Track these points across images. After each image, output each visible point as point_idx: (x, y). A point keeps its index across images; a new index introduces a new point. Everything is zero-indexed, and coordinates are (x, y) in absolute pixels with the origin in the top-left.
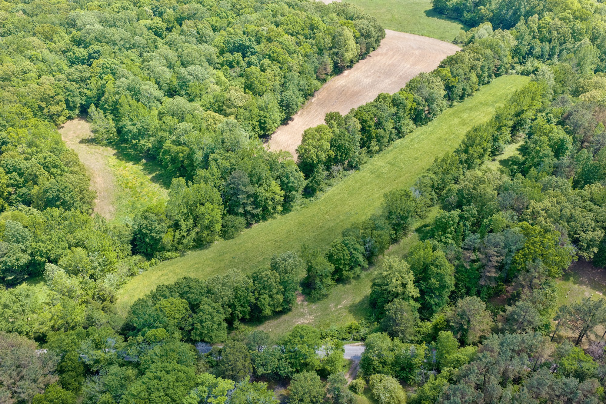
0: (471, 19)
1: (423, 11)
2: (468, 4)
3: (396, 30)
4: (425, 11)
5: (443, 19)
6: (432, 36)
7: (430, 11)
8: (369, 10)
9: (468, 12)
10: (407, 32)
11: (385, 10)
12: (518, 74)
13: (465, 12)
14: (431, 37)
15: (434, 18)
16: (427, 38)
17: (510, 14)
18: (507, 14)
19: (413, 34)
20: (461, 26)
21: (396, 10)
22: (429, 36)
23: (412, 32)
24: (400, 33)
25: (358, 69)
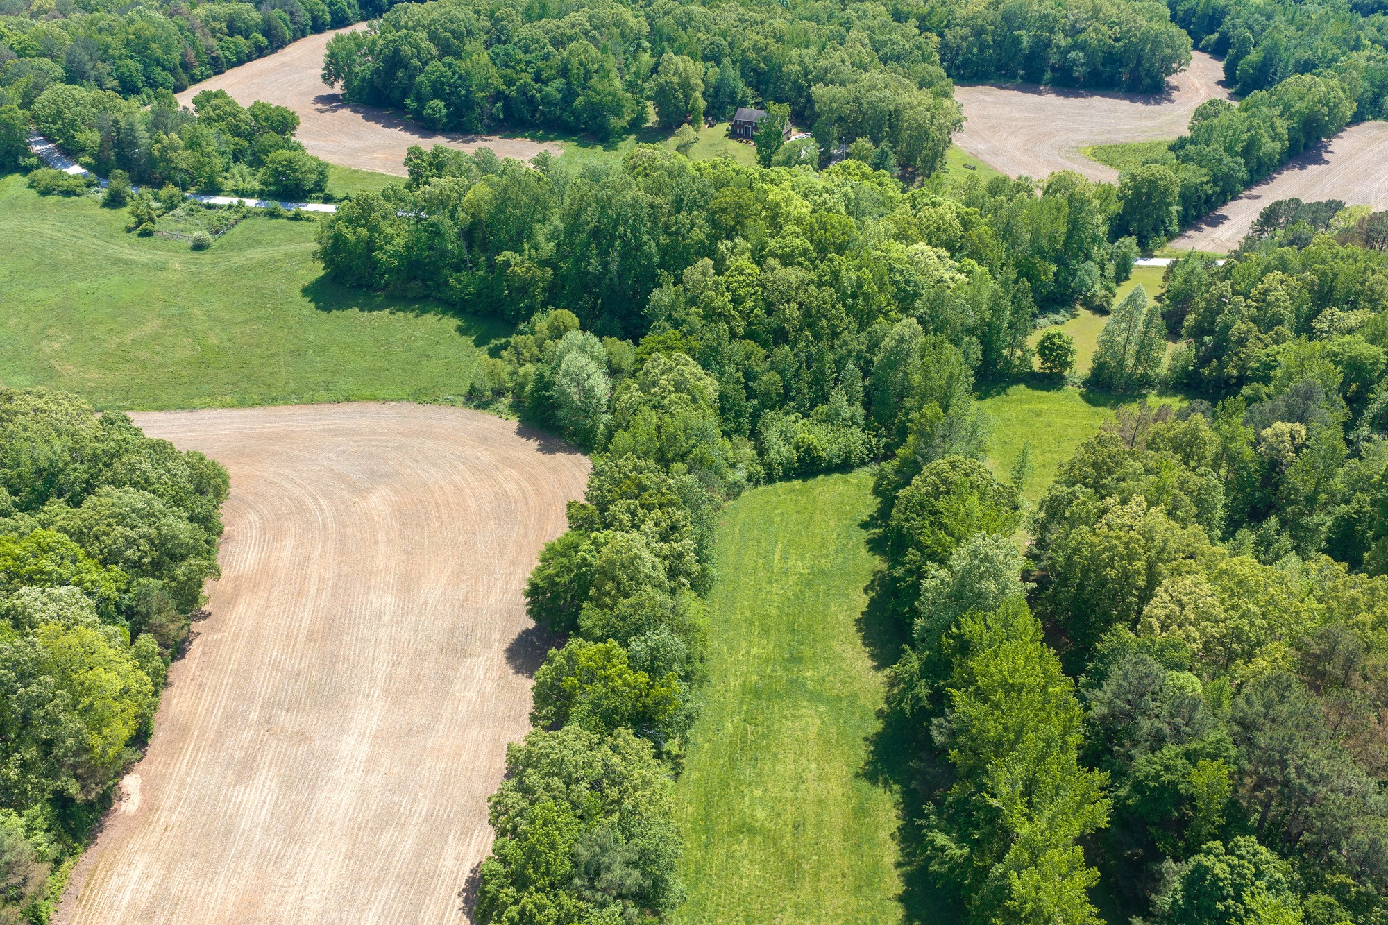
0: (479, 294)
1: (297, 293)
2: (450, 247)
3: (241, 404)
4: (306, 291)
5: (380, 307)
6: (384, 393)
7: (320, 282)
8: (93, 338)
9: (457, 268)
10: (286, 401)
11: (157, 323)
12: (757, 483)
13: (447, 272)
14: (385, 400)
15: (349, 312)
16: (371, 406)
17: (614, 267)
18: (605, 265)
19: (312, 402)
20: (451, 323)
21: (197, 311)
22: (374, 399)
23: (303, 395)
24: (258, 411)
25: (183, 732)
